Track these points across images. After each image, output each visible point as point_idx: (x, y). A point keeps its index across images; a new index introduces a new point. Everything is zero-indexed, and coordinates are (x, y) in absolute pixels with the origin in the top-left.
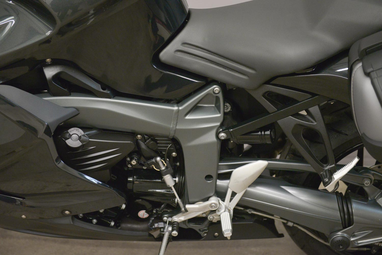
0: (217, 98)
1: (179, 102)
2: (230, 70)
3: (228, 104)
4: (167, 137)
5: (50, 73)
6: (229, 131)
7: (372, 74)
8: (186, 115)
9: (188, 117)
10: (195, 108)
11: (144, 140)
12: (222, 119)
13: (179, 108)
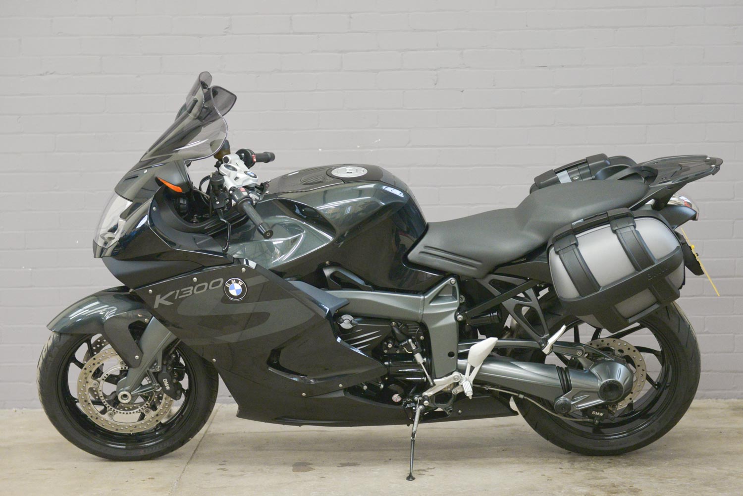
0: (454, 288)
1: (424, 293)
2: (463, 265)
3: (462, 296)
4: (416, 322)
5: (328, 272)
6: (465, 313)
7: (559, 252)
8: (430, 302)
9: (431, 304)
10: (437, 298)
11: (397, 326)
12: (458, 305)
13: (425, 297)
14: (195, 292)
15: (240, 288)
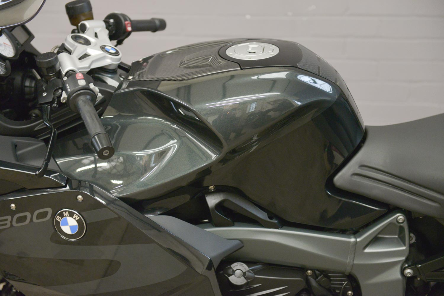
0: (401, 229)
1: (356, 233)
2: (418, 197)
3: (412, 235)
4: (343, 273)
5: (212, 201)
6: (416, 266)
8: (366, 247)
9: (367, 250)
10: (375, 240)
11: (315, 276)
12: (407, 253)
13: (356, 240)
14: (14, 224)
15: (76, 224)
